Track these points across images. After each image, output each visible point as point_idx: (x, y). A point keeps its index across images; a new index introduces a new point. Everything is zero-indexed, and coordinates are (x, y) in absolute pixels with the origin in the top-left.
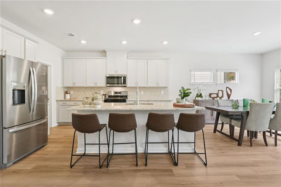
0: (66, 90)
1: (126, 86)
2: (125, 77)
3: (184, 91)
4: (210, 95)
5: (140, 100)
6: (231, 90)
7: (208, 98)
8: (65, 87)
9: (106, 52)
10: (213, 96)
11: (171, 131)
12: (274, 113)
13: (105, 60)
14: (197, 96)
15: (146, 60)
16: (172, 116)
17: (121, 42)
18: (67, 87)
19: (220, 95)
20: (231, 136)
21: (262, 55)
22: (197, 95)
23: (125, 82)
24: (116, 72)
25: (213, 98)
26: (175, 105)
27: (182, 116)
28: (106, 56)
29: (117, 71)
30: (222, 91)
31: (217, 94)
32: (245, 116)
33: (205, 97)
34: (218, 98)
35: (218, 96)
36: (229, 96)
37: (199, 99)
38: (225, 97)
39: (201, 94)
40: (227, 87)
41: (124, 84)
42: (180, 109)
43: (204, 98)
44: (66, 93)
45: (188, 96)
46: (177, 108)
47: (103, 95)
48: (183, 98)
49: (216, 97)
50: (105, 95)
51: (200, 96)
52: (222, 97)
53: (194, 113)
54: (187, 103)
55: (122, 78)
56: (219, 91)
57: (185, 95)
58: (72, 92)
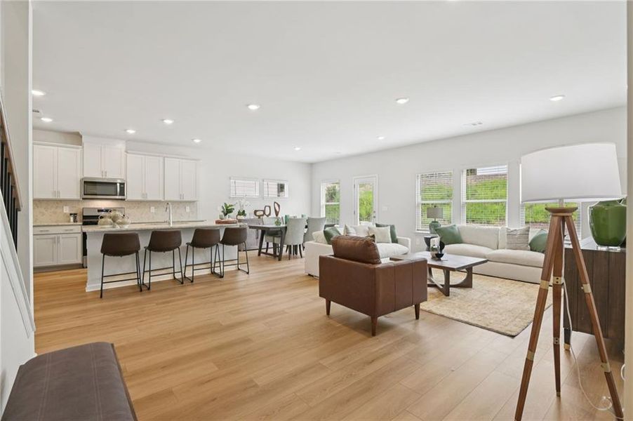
1: (124, 200)
2: (123, 184)
3: (227, 207)
4: (255, 212)
5: (176, 220)
6: (279, 206)
7: (253, 217)
9: (81, 137)
10: (258, 213)
11: (214, 247)
12: (306, 227)
13: (79, 150)
14: (239, 214)
15: (161, 159)
16: (218, 230)
17: (126, 130)
19: (267, 213)
20: (274, 255)
21: (311, 165)
22: (239, 212)
23: (122, 193)
24: (104, 174)
25: (259, 216)
26: (218, 222)
27: (227, 230)
28: (80, 143)
29: (106, 172)
30: (270, 207)
31: (264, 211)
32: (283, 231)
33: (250, 215)
34: (265, 216)
35: (264, 213)
36: (277, 214)
37: (242, 217)
38: (273, 214)
39: (244, 211)
40: (275, 203)
41: (120, 195)
42: (224, 225)
43: (247, 217)
45: (231, 212)
46: (219, 225)
47: (71, 214)
48: (226, 215)
49: (263, 215)
50: (76, 214)
51: (243, 213)
52: (270, 214)
53: (238, 227)
54: (230, 219)
55: (118, 185)
56: (266, 207)
57: (228, 211)
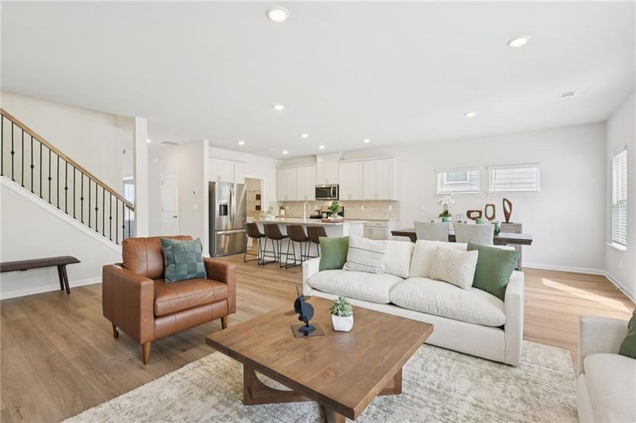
0: (282, 205)
1: (337, 200)
2: (335, 188)
4: (469, 213)
6: (510, 205)
8: (280, 202)
9: (316, 156)
10: (474, 215)
13: (315, 167)
15: (361, 162)
18: (283, 202)
21: (605, 124)
24: (327, 182)
28: (316, 162)
29: (328, 180)
30: (493, 206)
31: (482, 212)
36: (507, 216)
38: (500, 217)
40: (504, 200)
41: (334, 197)
44: (282, 208)
49: (479, 218)
52: (494, 216)
55: (331, 189)
56: (489, 207)
58: (287, 207)
